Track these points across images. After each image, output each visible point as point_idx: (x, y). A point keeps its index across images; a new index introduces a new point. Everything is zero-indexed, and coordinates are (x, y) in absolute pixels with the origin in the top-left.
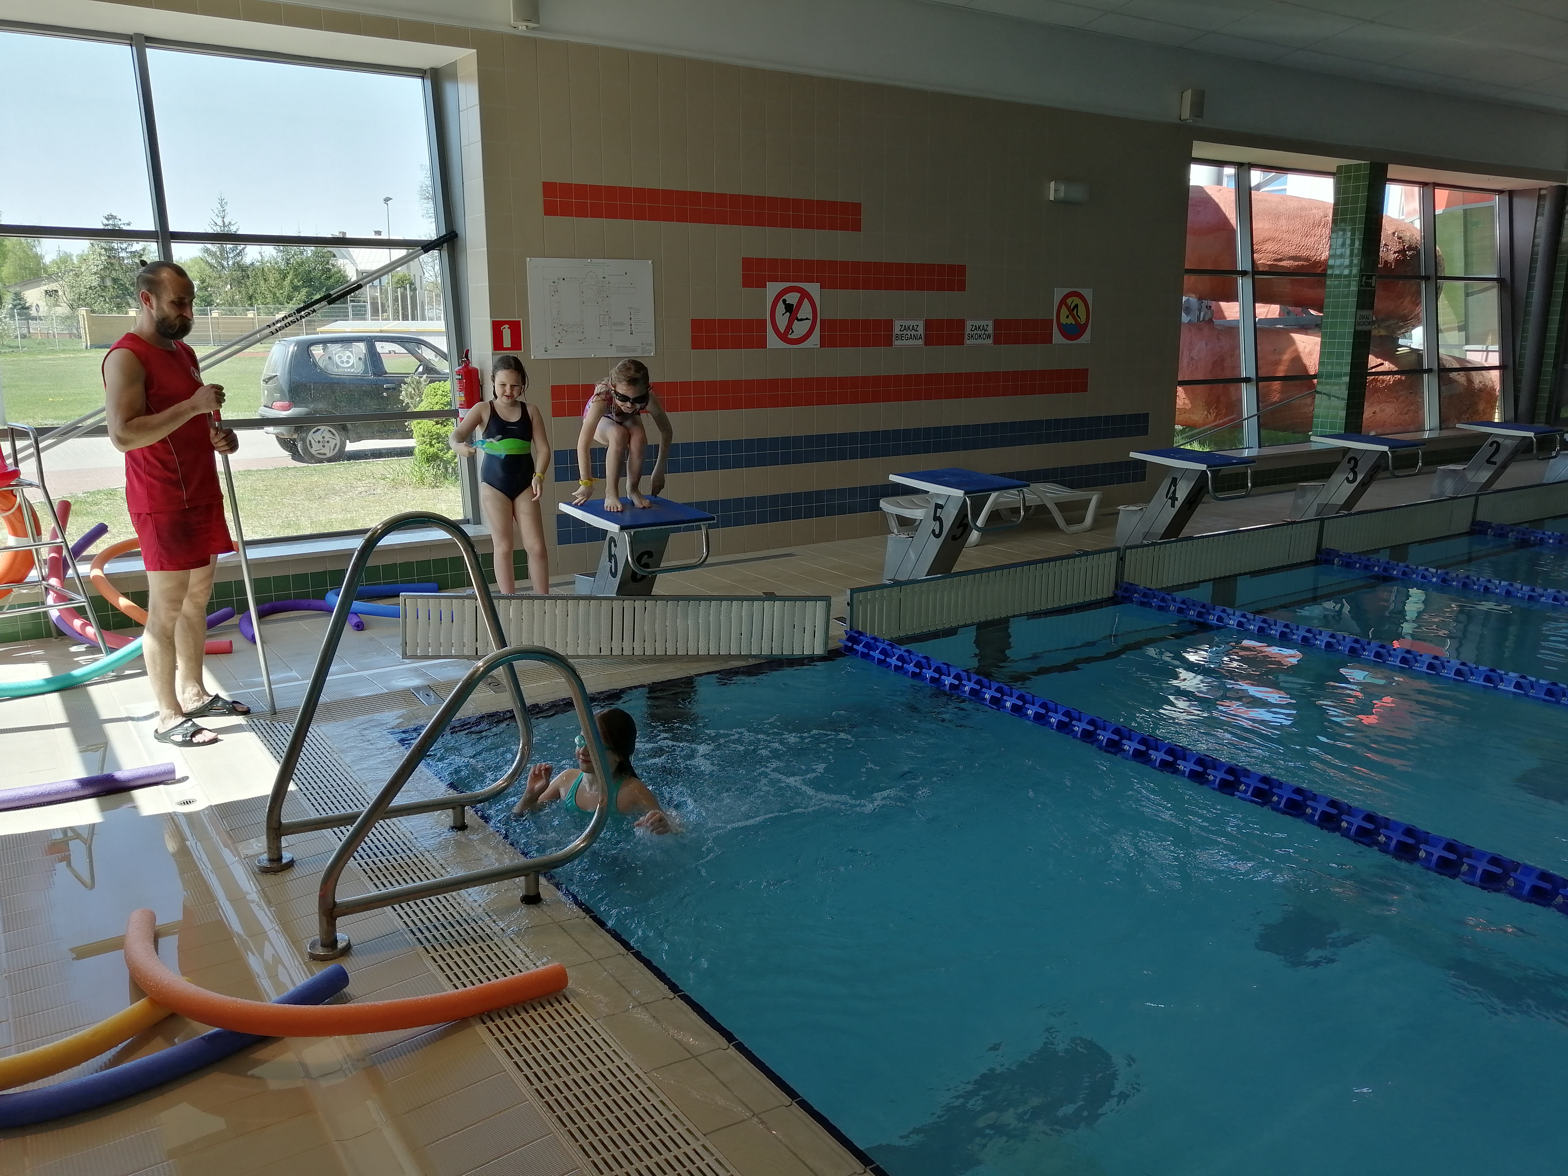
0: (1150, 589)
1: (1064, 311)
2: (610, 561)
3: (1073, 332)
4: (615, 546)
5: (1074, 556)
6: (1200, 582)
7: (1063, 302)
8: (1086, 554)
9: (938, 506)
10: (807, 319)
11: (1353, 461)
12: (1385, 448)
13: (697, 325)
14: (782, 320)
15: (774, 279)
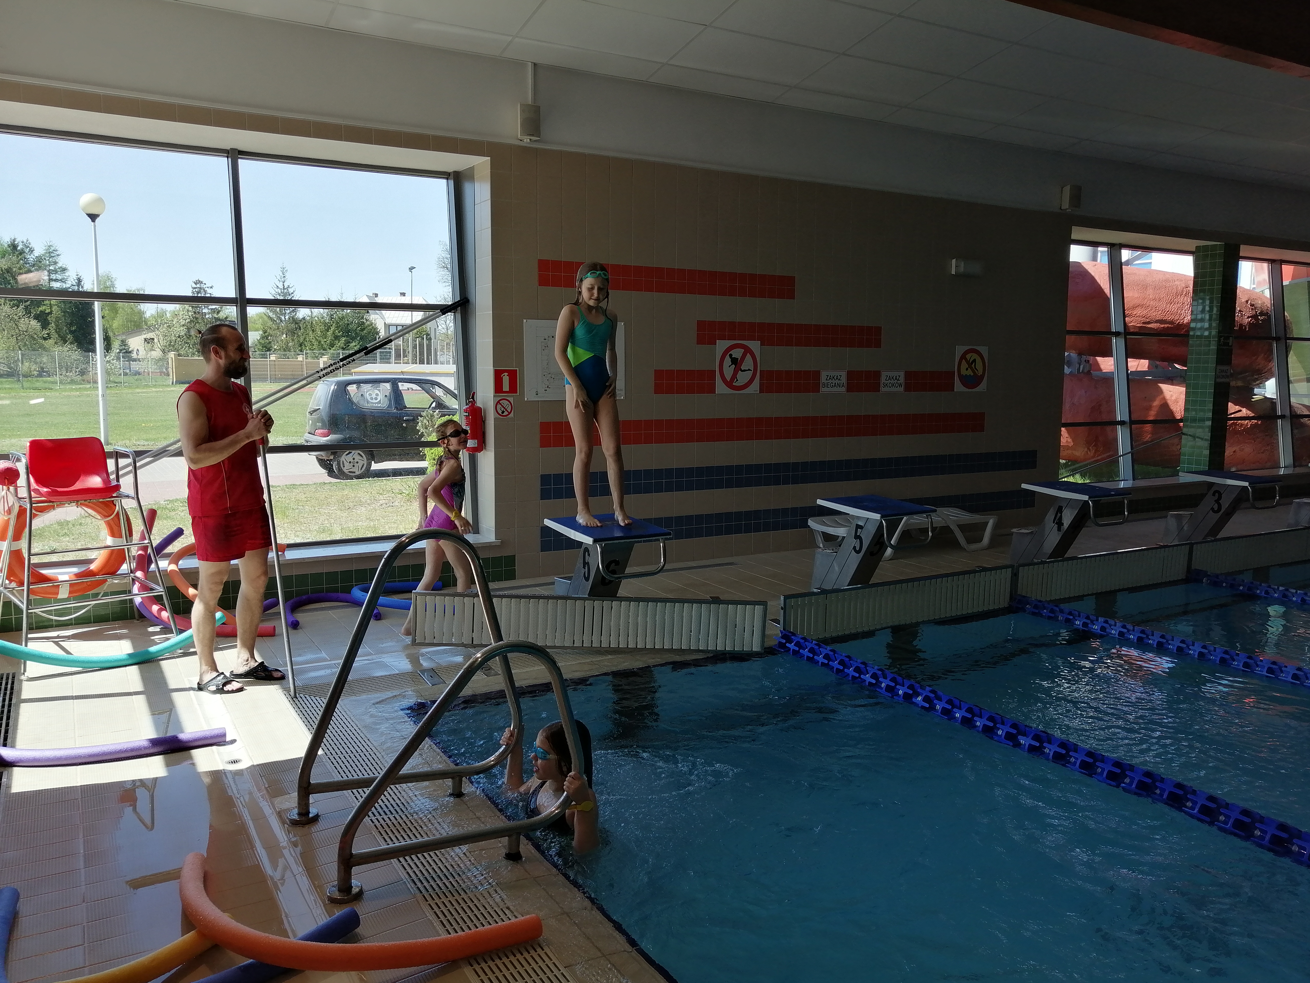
0: (1040, 601)
1: (964, 365)
2: (584, 567)
3: (971, 382)
4: (589, 555)
5: (974, 572)
6: (1084, 596)
7: (963, 357)
8: (985, 569)
9: (858, 527)
10: (749, 370)
11: (1217, 494)
12: (1246, 484)
13: (659, 374)
14: (729, 371)
15: (723, 338)
